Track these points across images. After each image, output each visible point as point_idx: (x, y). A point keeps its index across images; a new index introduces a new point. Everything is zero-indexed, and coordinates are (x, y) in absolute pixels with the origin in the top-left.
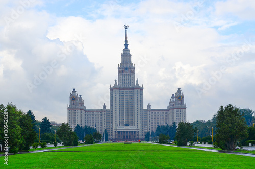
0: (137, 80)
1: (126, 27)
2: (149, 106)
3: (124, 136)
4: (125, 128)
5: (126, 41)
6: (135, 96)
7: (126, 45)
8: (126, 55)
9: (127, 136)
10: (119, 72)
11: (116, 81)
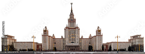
0: (77, 25)
1: (72, 4)
2: (82, 37)
3: (71, 49)
4: (72, 44)
5: (72, 9)
6: (76, 31)
7: (72, 11)
8: (72, 14)
9: (73, 49)
10: (69, 21)
11: (67, 25)
